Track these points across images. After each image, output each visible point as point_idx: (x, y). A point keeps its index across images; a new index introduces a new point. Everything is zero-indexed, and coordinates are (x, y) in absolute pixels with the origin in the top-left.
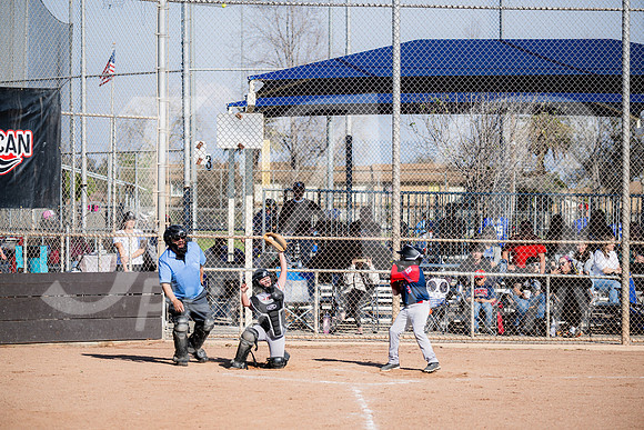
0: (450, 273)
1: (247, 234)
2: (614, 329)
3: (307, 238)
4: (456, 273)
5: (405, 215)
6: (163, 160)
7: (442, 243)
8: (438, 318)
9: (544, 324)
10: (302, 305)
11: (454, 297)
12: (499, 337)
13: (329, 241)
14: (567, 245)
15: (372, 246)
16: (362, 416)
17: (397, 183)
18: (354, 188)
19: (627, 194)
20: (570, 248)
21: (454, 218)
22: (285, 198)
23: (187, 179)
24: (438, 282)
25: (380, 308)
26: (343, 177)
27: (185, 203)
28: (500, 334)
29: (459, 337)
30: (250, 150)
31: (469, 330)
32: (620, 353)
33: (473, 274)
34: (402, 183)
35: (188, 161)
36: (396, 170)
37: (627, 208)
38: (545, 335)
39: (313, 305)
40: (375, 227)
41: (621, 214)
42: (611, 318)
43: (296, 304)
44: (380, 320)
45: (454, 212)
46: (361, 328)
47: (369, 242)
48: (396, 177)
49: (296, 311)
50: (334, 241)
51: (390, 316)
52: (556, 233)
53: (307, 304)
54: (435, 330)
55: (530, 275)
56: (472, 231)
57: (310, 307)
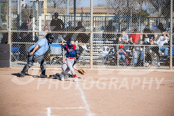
0: (110, 45)
1: (39, 31)
2: (167, 64)
3: (61, 32)
4: (112, 45)
5: (94, 24)
6: (10, 5)
7: (108, 34)
8: (106, 60)
9: (142, 62)
10: (59, 55)
11: (112, 53)
12: (127, 67)
13: (68, 33)
14: (151, 35)
15: (83, 35)
16: (80, 94)
17: (92, 13)
18: (76, 15)
19: (172, 17)
20: (152, 36)
21: (112, 25)
22: (53, 18)
23: (18, 11)
24: (106, 47)
25: (86, 57)
26: (73, 11)
27: (18, 20)
28: (127, 65)
29: (113, 67)
30: (41, 1)
31: (117, 64)
32: (169, 72)
33: (118, 45)
34: (94, 13)
35: (18, 6)
36: (92, 9)
37: (171, 22)
38: (143, 66)
39: (63, 55)
40: (84, 28)
41: (170, 24)
42: (166, 60)
43: (57, 55)
44: (86, 61)
45: (112, 23)
46: (79, 64)
47: (82, 34)
48: (92, 11)
49: (57, 58)
50: (70, 33)
51: (89, 60)
52: (147, 31)
53: (61, 55)
54: (105, 64)
55: (138, 45)
56: (118, 30)
57: (61, 56)
